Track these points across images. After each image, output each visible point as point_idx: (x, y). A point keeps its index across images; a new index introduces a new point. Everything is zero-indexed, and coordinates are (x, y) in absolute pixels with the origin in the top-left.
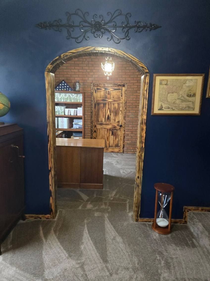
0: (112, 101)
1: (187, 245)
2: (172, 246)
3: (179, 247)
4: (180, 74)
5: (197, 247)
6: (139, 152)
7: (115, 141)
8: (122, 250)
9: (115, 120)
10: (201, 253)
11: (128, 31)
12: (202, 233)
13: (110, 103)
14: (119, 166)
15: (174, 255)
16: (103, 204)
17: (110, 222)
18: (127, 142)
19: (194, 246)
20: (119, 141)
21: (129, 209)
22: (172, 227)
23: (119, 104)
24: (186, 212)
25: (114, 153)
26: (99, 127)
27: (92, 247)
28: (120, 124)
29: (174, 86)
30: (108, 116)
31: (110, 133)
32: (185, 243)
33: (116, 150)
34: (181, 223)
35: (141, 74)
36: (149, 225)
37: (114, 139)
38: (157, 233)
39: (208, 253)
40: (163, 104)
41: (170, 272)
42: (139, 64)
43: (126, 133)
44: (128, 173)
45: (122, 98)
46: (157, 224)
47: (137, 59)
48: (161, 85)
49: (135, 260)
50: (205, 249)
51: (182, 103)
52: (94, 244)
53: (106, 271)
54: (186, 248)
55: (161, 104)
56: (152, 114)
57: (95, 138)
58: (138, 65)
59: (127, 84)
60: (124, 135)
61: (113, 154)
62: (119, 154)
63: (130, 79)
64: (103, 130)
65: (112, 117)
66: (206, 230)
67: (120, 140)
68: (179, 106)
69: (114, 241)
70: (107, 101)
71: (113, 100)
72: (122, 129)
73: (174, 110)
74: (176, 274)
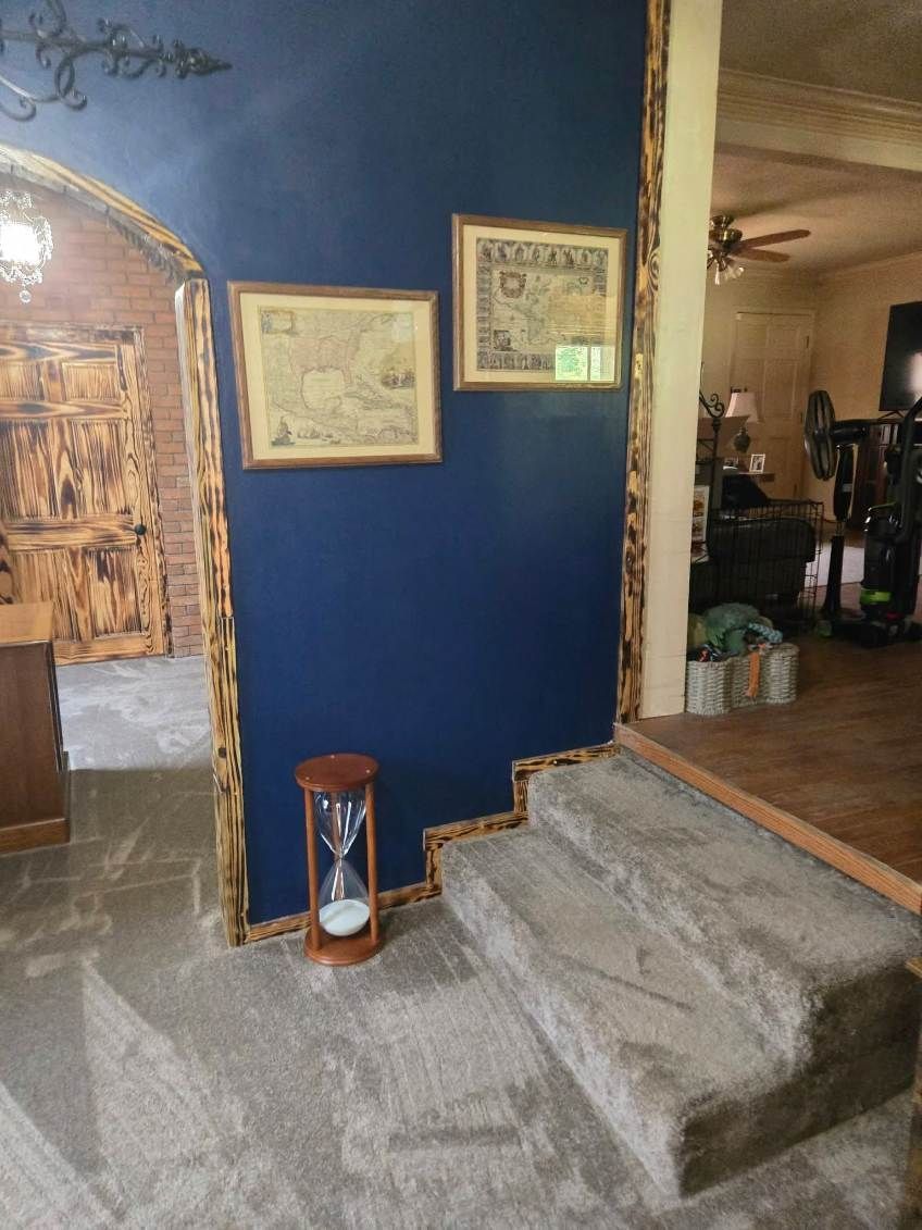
0: (74, 410)
1: (444, 976)
2: (385, 998)
3: (413, 993)
4: (342, 290)
5: (478, 972)
6: (212, 641)
7: (118, 605)
8: (171, 1089)
9: (106, 505)
10: (493, 990)
11: (68, 62)
12: (489, 914)
13: (64, 420)
14: (150, 719)
15: (393, 1033)
16: (73, 907)
17: (108, 981)
18: (181, 601)
19: (466, 972)
20: (143, 601)
21: (203, 899)
22: (382, 928)
23: (113, 426)
24: (433, 852)
25: (125, 661)
26: (20, 542)
27: (20, 1126)
28: (137, 522)
29: (325, 338)
30: (67, 486)
31: (86, 571)
32: (435, 973)
33: (134, 644)
34: (419, 899)
35: (170, 279)
36: (292, 945)
37: (113, 595)
38: (326, 965)
39: (514, 985)
40: (289, 421)
41: (381, 1106)
42: (151, 232)
43: (173, 560)
44: (197, 744)
45: (127, 397)
46: (322, 932)
47: (136, 208)
48: (266, 336)
49: (234, 1108)
50: (505, 973)
51: (368, 413)
52: (27, 1108)
53: (96, 1206)
54: (438, 988)
55: (282, 418)
56: (246, 465)
57: (9, 601)
58: (145, 237)
59: (143, 330)
60: (161, 574)
61: (117, 668)
62: (148, 663)
63: (151, 306)
64: (49, 560)
65: (88, 487)
66: (504, 898)
67: (147, 595)
68: (357, 427)
69: (131, 1064)
70: (48, 410)
71: (81, 407)
72: (149, 544)
73: (337, 443)
74: (401, 1103)
